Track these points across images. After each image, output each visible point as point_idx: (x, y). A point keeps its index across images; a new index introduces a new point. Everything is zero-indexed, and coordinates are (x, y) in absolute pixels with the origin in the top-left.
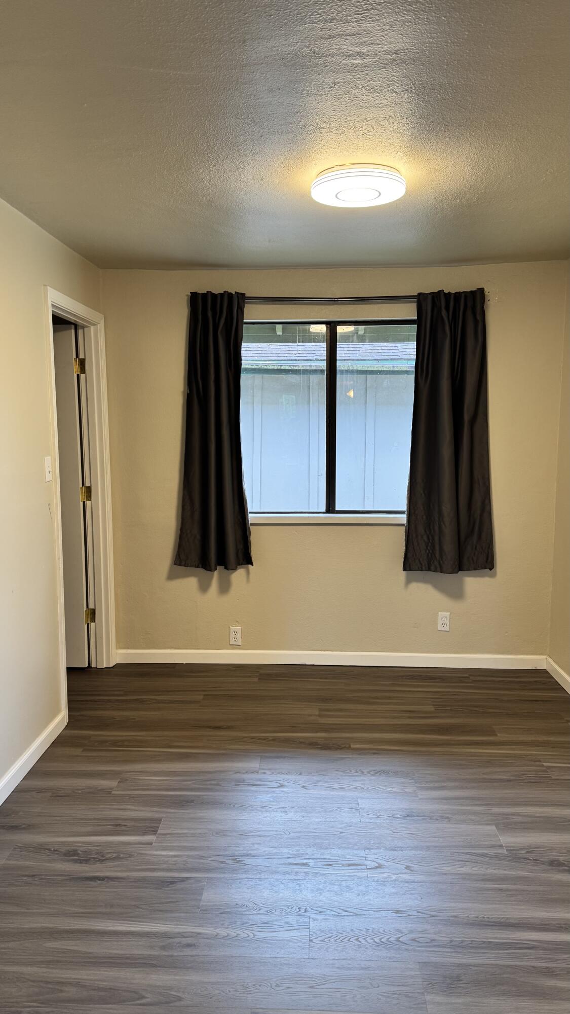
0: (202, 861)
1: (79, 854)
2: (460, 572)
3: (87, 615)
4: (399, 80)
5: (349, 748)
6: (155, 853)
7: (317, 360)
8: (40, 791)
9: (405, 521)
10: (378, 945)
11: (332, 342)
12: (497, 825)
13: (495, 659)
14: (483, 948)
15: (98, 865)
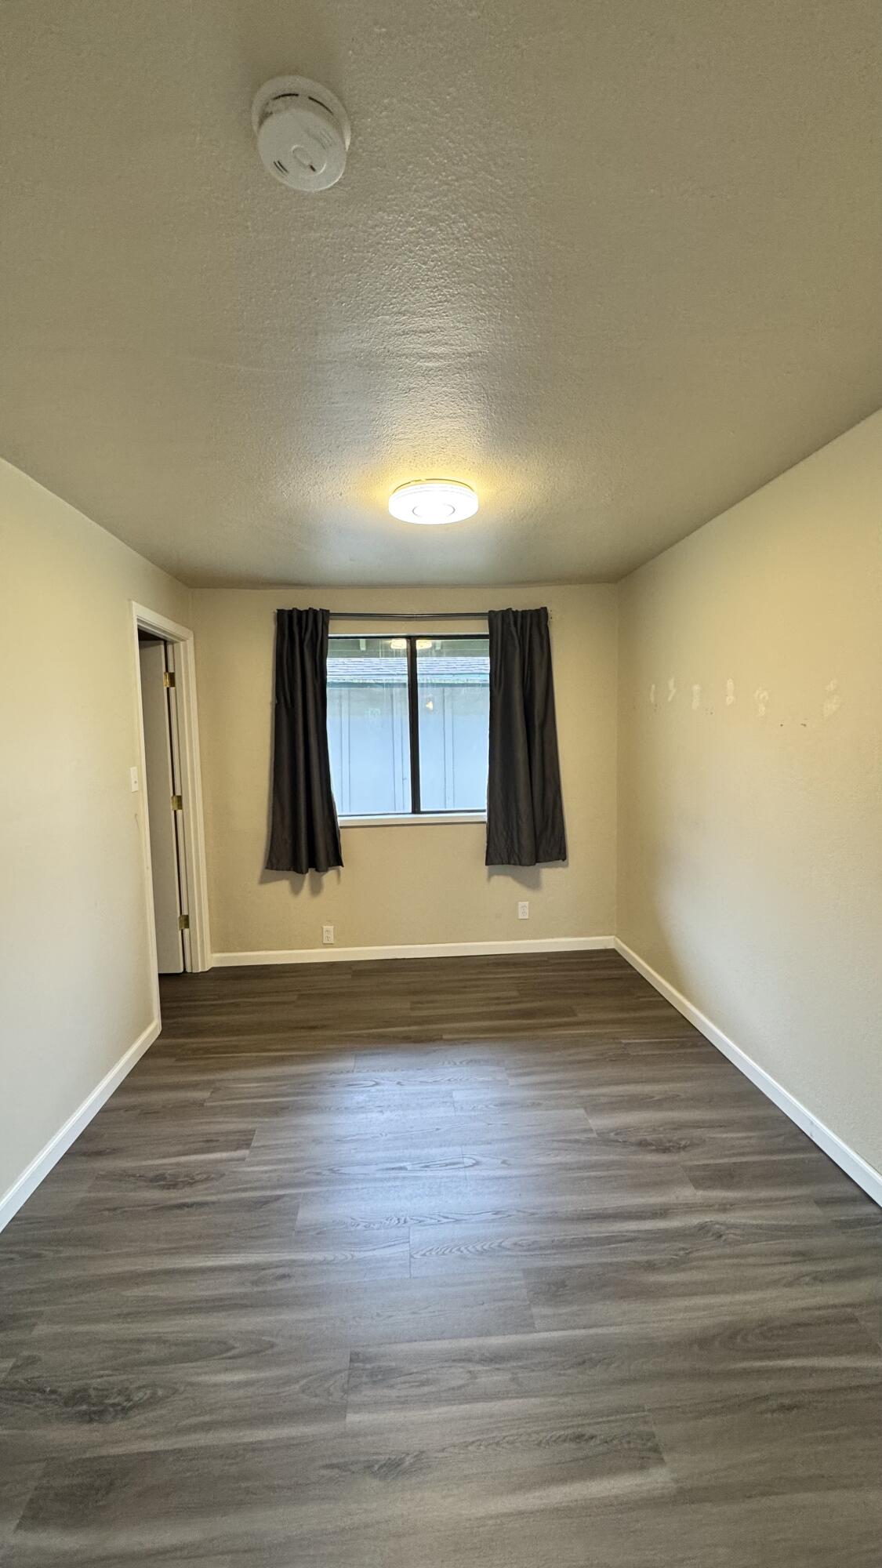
0: (297, 1174)
1: (166, 1178)
2: (537, 864)
3: (180, 922)
4: (473, 388)
5: (441, 1039)
6: (249, 1169)
7: (398, 674)
8: (127, 1109)
9: (486, 820)
10: (481, 1253)
11: (412, 655)
12: (585, 1108)
13: (570, 942)
14: (584, 1245)
15: (188, 1191)
